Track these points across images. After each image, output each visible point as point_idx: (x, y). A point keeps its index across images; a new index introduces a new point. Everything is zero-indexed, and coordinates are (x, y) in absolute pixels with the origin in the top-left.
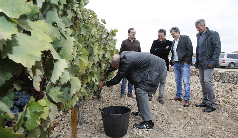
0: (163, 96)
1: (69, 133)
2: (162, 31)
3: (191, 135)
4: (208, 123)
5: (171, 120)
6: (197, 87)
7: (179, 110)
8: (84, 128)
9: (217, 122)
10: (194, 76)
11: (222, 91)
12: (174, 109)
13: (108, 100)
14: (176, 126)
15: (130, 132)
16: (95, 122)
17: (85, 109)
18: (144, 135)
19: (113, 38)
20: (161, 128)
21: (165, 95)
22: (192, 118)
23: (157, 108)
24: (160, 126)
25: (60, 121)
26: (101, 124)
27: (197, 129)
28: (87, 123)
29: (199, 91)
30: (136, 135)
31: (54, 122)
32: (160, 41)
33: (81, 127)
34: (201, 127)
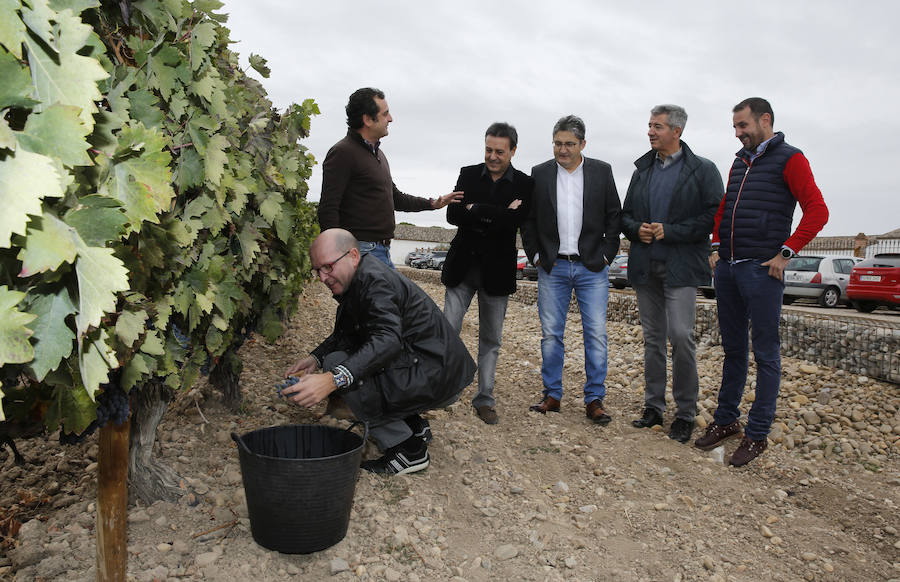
0: (491, 391)
1: (94, 540)
2: (503, 133)
3: (593, 535)
4: (655, 489)
5: (522, 482)
6: (621, 361)
7: (551, 445)
8: (161, 520)
9: (687, 484)
10: (613, 320)
11: (710, 374)
12: (535, 442)
13: (270, 404)
14: (539, 502)
15: (357, 530)
16: (213, 494)
17: (170, 440)
18: (414, 540)
19: (298, 142)
20: (484, 510)
21: (503, 389)
22: (599, 471)
23: (471, 438)
24: (478, 503)
25: (54, 492)
26: (237, 503)
27: (619, 512)
28: (175, 497)
29: (628, 375)
30: (385, 541)
31: (23, 502)
32: (491, 169)
33: (148, 517)
34: (631, 504)
